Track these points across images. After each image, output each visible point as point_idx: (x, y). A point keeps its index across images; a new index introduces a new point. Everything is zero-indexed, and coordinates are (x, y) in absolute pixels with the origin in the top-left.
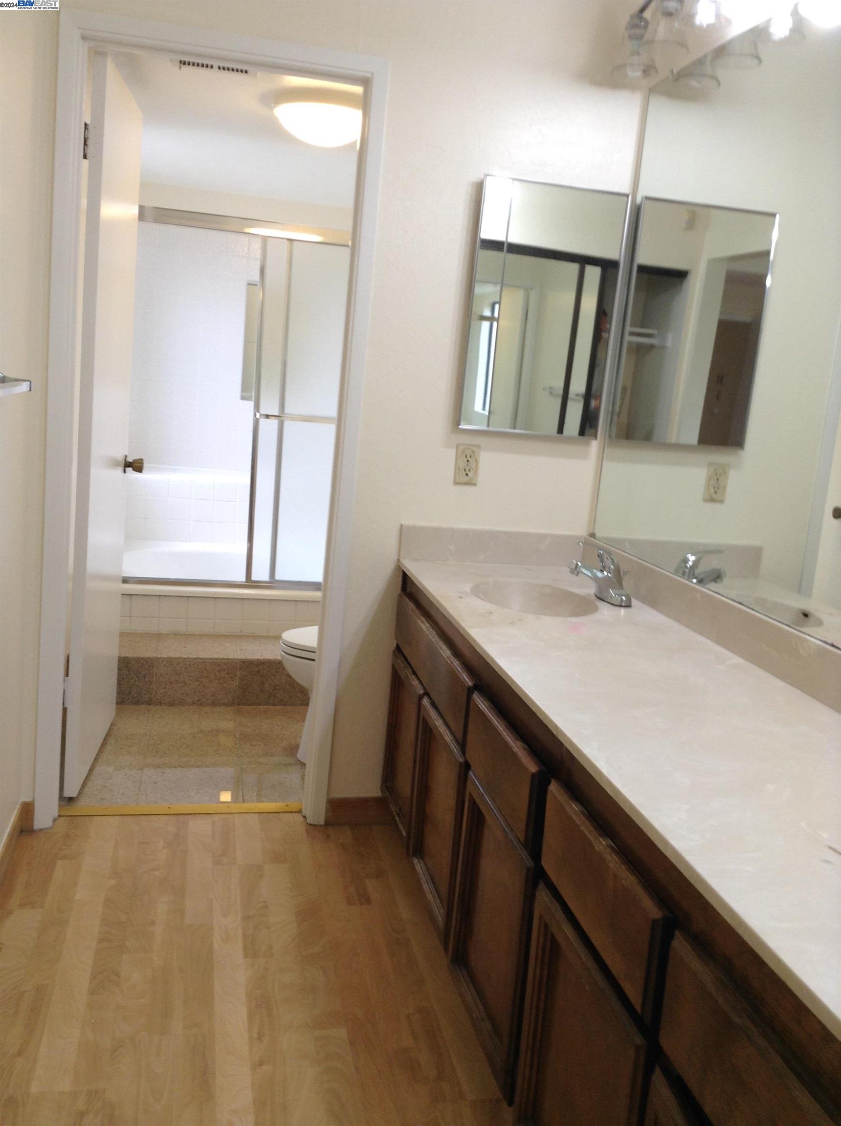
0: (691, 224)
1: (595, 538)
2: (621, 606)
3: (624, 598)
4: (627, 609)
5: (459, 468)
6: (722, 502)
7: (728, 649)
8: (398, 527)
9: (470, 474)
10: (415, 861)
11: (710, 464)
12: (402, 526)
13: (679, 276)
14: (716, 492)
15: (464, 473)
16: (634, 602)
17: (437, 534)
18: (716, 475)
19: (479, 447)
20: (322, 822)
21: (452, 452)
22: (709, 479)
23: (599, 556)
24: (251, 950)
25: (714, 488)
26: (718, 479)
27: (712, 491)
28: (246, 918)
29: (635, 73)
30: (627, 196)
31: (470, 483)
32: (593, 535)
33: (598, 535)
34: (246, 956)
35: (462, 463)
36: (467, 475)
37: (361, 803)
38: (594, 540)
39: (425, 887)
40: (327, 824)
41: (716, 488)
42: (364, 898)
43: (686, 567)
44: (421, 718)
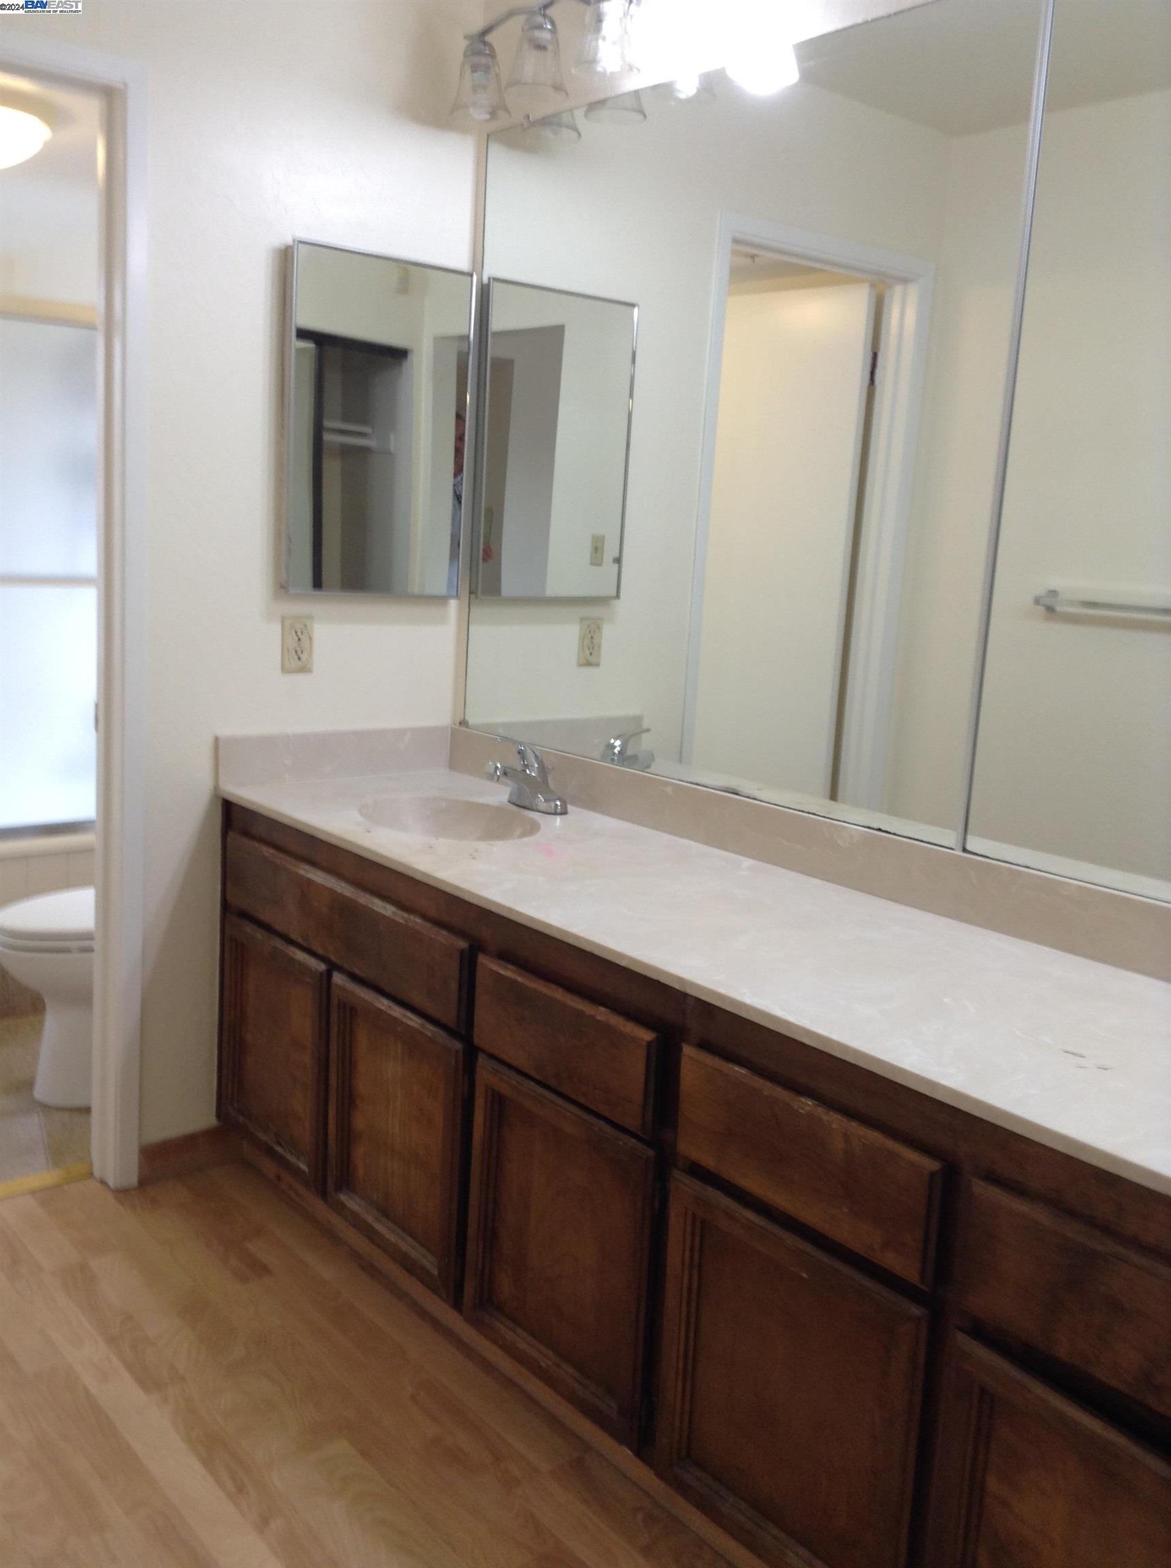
0: (404, 286)
1: (467, 727)
2: (555, 814)
3: (558, 803)
4: (563, 816)
5: (288, 651)
6: (597, 665)
7: (726, 849)
8: (210, 741)
9: (304, 657)
10: (343, 1197)
11: (582, 620)
12: (217, 739)
13: (397, 355)
14: (591, 654)
15: (296, 657)
16: (570, 808)
17: (267, 744)
18: (590, 632)
19: (311, 618)
20: (134, 1180)
21: (277, 628)
22: (582, 638)
23: (519, 753)
24: (148, 1380)
25: (589, 648)
26: (592, 637)
27: (588, 652)
28: (111, 1341)
29: (480, 115)
30: (471, 275)
31: (305, 669)
32: (463, 723)
33: (472, 720)
34: (146, 1390)
35: (291, 642)
36: (299, 659)
37: (189, 1142)
38: (468, 729)
39: (378, 1227)
40: (144, 1182)
41: (591, 648)
42: (259, 1269)
43: (614, 754)
44: (334, 1002)
